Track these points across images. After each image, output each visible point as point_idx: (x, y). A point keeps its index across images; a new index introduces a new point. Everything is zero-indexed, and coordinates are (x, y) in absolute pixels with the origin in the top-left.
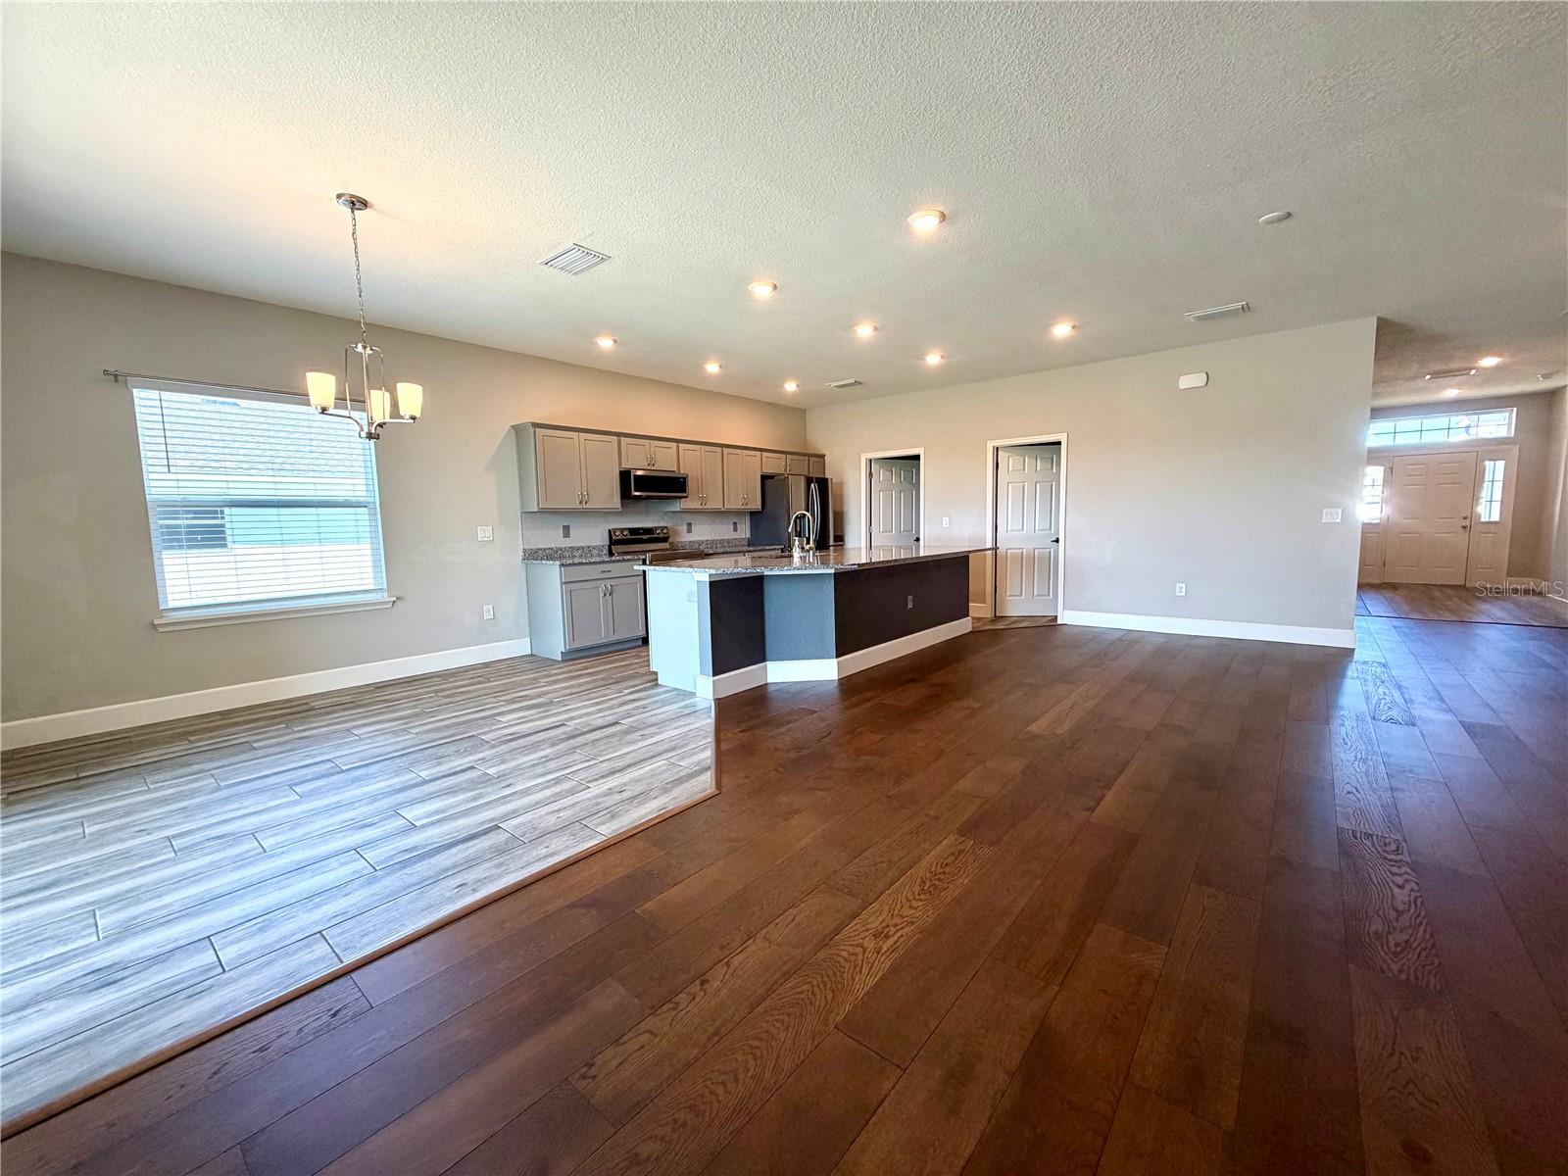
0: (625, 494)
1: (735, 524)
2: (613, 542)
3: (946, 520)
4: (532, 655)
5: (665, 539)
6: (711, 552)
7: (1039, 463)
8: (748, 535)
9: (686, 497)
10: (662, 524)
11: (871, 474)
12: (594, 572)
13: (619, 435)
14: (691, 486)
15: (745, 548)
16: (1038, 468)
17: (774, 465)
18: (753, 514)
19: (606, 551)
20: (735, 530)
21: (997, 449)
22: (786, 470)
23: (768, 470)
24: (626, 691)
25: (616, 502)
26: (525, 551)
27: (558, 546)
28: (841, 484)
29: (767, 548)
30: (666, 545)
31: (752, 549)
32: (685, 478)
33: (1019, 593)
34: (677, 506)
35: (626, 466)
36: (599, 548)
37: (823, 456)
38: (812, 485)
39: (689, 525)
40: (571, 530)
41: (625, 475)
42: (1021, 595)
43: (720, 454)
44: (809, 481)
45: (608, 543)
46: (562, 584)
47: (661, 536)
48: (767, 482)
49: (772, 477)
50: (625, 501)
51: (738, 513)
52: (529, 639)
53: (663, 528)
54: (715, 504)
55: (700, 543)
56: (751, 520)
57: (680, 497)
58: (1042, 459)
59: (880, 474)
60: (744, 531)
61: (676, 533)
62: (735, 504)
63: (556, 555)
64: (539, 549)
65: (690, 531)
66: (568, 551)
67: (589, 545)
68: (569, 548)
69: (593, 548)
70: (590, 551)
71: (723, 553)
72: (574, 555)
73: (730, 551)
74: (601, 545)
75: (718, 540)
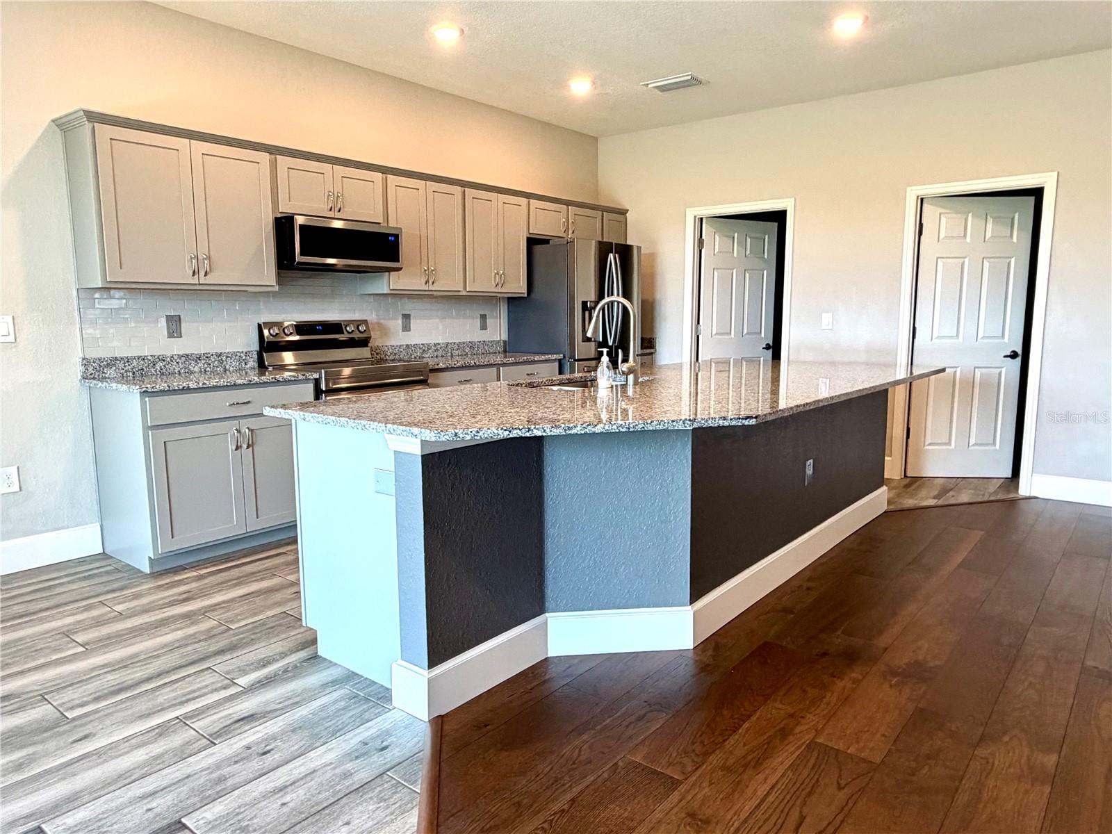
0: (284, 261)
1: (483, 317)
2: (269, 346)
3: (827, 318)
4: (104, 555)
5: (364, 343)
6: (442, 365)
7: (990, 226)
8: (505, 336)
9: (399, 269)
10: (357, 316)
11: (701, 242)
12: (219, 403)
13: (273, 150)
14: (406, 248)
15: (499, 359)
16: (989, 235)
17: (548, 223)
18: (512, 301)
19: (253, 363)
20: (484, 327)
21: (922, 199)
22: (566, 231)
23: (540, 230)
24: (244, 681)
25: (267, 273)
26: (86, 362)
27: (157, 353)
28: (653, 257)
29: (537, 358)
30: (364, 353)
31: (511, 360)
32: (397, 236)
33: (945, 440)
34: (384, 284)
35: (285, 208)
36: (241, 358)
37: (624, 212)
38: (611, 256)
39: (406, 317)
40: (183, 325)
41: (283, 225)
42: (949, 443)
43: (459, 197)
44: (604, 249)
45: (258, 349)
46: (146, 428)
47: (357, 336)
48: (538, 249)
49: (544, 241)
50: (285, 273)
51: (488, 299)
52: (98, 526)
53: (358, 323)
54: (449, 282)
55: (426, 348)
56: (509, 312)
57: (389, 270)
58: (994, 218)
59: (715, 241)
60: (498, 330)
61: (385, 331)
62: (483, 284)
63: (153, 370)
64: (116, 359)
65: (408, 329)
66: (178, 363)
67: (219, 351)
68: (180, 357)
69: (227, 357)
70: (221, 362)
71: (463, 367)
72: (190, 370)
73: (475, 363)
74: (243, 352)
75: (454, 344)
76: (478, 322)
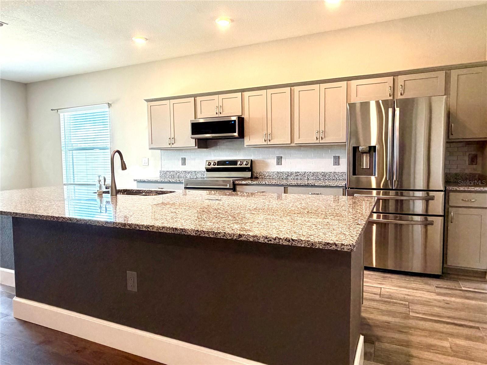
1: (337, 158)
25: (193, 142)
26: (161, 172)
27: (178, 170)
35: (199, 116)
39: (280, 158)
40: (186, 161)
43: (289, 93)
45: (205, 170)
47: (243, 166)
53: (244, 161)
54: (281, 140)
55: (290, 174)
57: (233, 137)
61: (266, 165)
62: (308, 139)
63: (176, 175)
64: (167, 171)
65: (280, 164)
66: (183, 174)
67: (195, 170)
68: (184, 172)
69: (198, 173)
70: (196, 174)
71: (257, 184)
72: (186, 176)
73: (265, 183)
74: (203, 171)
75: (310, 173)
76: (332, 160)
